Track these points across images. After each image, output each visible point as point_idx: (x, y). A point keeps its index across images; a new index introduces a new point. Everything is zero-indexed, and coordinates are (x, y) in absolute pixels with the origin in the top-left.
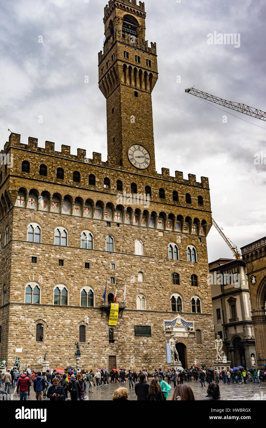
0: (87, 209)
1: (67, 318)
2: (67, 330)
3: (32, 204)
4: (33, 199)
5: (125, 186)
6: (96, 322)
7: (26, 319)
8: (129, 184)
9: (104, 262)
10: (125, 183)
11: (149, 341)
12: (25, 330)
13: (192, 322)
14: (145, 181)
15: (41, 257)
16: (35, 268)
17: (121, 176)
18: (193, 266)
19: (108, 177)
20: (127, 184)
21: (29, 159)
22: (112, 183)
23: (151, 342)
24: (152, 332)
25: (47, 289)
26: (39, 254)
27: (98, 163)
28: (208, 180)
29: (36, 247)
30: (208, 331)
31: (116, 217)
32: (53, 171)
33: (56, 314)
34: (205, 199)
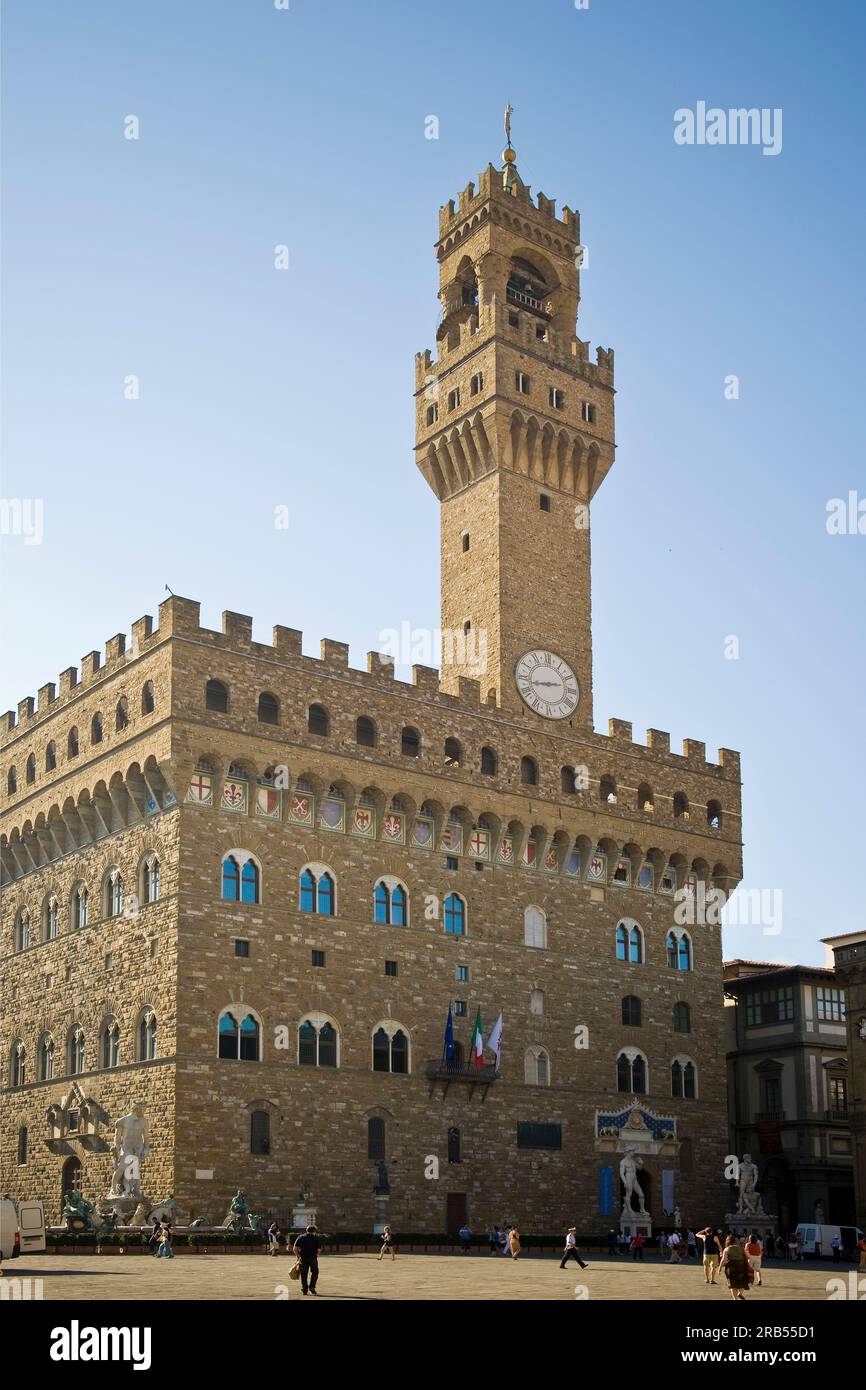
0: (392, 819)
1: (336, 1100)
2: (336, 1128)
3: (233, 798)
4: (238, 786)
5: (505, 765)
6: (414, 1110)
7: (224, 1098)
8: (516, 760)
9: (440, 960)
10: (504, 756)
11: (554, 1162)
12: (221, 1125)
13: (670, 1118)
14: (562, 754)
15: (261, 942)
16: (243, 969)
17: (495, 736)
18: (682, 980)
19: (456, 735)
20: (512, 759)
21: (226, 674)
22: (468, 752)
23: (561, 1164)
24: (563, 1139)
25: (279, 1023)
26: (256, 933)
27: (428, 695)
28: (738, 759)
29: (246, 915)
30: (713, 1142)
31: (474, 845)
32: (299, 713)
33: (305, 1089)
34: (728, 808)
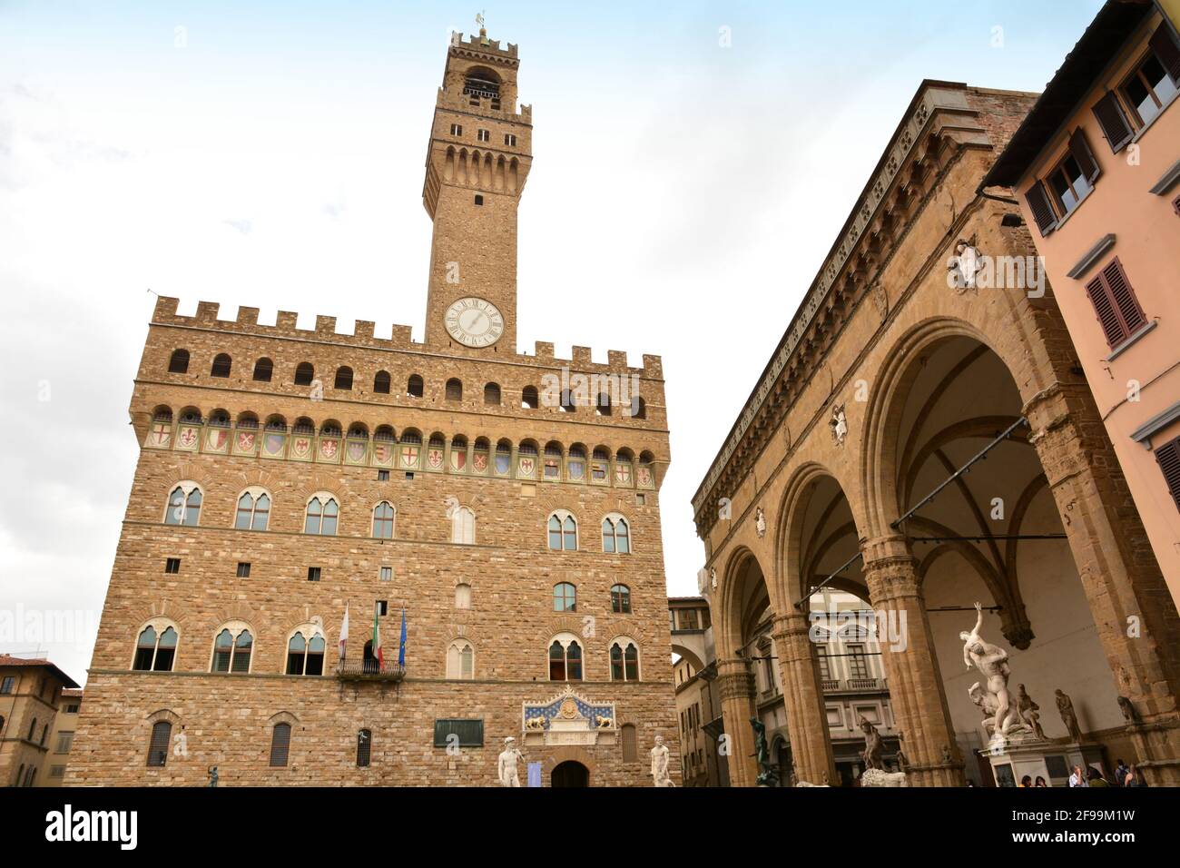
0: (330, 444)
1: (241, 706)
2: (237, 735)
3: (188, 439)
4: (193, 430)
5: (430, 387)
6: (322, 713)
7: (127, 710)
8: (441, 382)
9: (363, 563)
10: (429, 381)
11: (476, 760)
12: (120, 737)
13: (608, 704)
14: (486, 373)
15: (191, 558)
16: (170, 584)
17: (422, 366)
18: (619, 562)
19: (386, 369)
20: (436, 382)
21: (190, 345)
22: (395, 381)
23: (482, 763)
24: (486, 735)
25: (195, 633)
26: (187, 551)
27: (363, 341)
28: (659, 361)
29: (181, 536)
30: (659, 726)
31: (406, 458)
32: (247, 366)
33: (211, 696)
34: (652, 402)
